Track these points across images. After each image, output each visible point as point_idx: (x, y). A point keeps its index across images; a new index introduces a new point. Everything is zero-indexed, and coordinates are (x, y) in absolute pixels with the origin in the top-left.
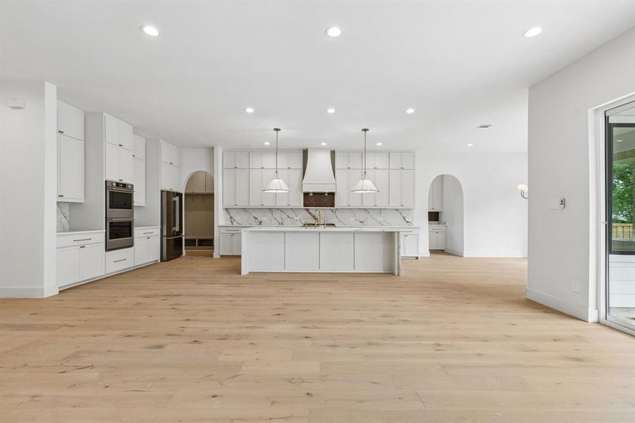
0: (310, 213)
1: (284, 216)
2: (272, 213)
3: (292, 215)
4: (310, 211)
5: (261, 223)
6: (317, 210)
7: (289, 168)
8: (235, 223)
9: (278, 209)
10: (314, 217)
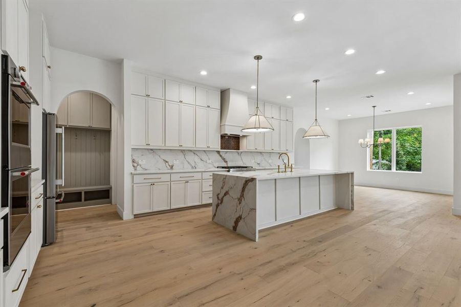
0: (221, 156)
1: (196, 159)
2: (184, 155)
3: (204, 157)
4: (221, 154)
5: (172, 167)
6: (226, 152)
7: (209, 106)
8: (139, 168)
9: (191, 151)
10: (224, 159)
